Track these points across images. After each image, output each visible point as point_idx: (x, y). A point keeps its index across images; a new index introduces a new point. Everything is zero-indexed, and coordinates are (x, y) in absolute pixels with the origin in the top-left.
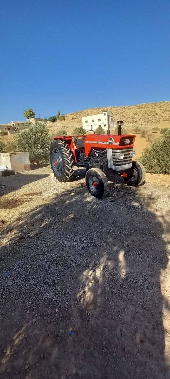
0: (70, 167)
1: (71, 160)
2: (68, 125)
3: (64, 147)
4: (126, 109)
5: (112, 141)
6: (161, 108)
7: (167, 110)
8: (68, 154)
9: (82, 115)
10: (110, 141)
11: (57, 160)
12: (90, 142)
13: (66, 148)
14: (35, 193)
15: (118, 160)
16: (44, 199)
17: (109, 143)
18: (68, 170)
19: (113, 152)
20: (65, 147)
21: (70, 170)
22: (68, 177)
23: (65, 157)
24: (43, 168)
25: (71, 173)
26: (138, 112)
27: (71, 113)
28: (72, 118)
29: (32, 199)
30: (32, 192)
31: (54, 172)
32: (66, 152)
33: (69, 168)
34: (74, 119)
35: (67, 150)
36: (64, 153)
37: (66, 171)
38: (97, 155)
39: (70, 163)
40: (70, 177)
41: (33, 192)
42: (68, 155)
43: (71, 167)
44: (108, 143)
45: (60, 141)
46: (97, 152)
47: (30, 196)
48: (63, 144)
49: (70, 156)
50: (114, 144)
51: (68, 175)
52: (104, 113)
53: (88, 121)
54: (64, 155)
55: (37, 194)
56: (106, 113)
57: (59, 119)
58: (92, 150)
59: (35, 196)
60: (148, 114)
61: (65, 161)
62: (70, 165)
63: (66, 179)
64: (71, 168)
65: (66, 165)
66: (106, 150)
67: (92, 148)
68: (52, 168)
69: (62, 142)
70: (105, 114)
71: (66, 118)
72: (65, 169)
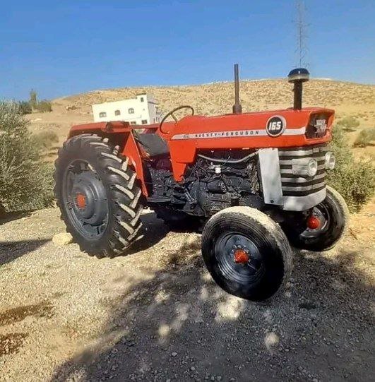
0: (133, 209)
1: (134, 191)
2: (58, 122)
3: (111, 153)
4: (182, 91)
5: (282, 124)
6: (249, 92)
7: (259, 96)
8: (126, 172)
9: (89, 101)
10: (273, 126)
11: (87, 193)
12: (192, 136)
13: (118, 156)
14: (24, 309)
15: (302, 180)
16: (69, 330)
17: (271, 132)
18: (128, 219)
19: (282, 158)
20: (114, 153)
21: (132, 219)
22: (127, 240)
23: (117, 181)
24: (18, 221)
25: (135, 228)
26: (208, 98)
27: (64, 97)
28: (67, 108)
29: (24, 336)
30: (13, 304)
31: (70, 229)
32: (119, 166)
33: (130, 215)
34: (74, 108)
35: (120, 161)
36: (114, 170)
37: (123, 223)
38: (218, 170)
39: (132, 198)
40: (130, 242)
41: (17, 304)
42: (126, 177)
43: (136, 210)
44: (263, 133)
45: (95, 136)
46: (215, 163)
47: (9, 323)
48: (105, 143)
49: (130, 178)
50: (288, 132)
51: (125, 234)
52: (139, 97)
53: (105, 113)
54: (114, 176)
55: (34, 310)
56: (145, 97)
57: (35, 108)
58: (196, 158)
59: (29, 320)
60: (226, 101)
61: (118, 193)
62: (134, 205)
63: (120, 245)
64: (136, 213)
65: (122, 206)
66: (253, 154)
67: (198, 151)
68: (64, 217)
69: (102, 140)
70: (142, 100)
71: (53, 107)
72: (119, 218)
